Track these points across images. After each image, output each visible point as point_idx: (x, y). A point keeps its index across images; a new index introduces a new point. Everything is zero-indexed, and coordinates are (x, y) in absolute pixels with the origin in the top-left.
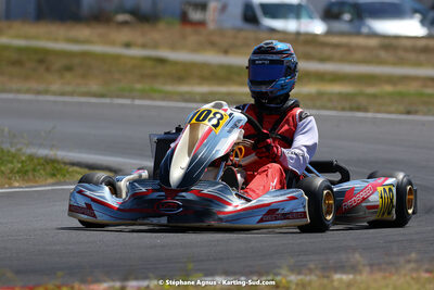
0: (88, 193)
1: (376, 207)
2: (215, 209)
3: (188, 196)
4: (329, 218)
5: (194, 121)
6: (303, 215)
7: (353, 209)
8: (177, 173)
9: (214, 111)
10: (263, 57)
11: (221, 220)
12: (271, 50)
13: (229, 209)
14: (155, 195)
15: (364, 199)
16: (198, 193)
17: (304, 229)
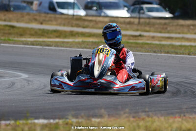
1: (159, 86)
2: (112, 86)
5: (99, 52)
6: (144, 89)
9: (105, 48)
10: (109, 30)
11: (115, 90)
12: (111, 27)
13: (117, 86)
14: (89, 80)
15: (157, 82)
16: (105, 80)
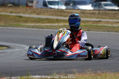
0: (32, 51)
1: (102, 54)
2: (65, 54)
3: (58, 51)
4: (92, 57)
5: (58, 33)
6: (86, 56)
7: (97, 55)
8: (55, 46)
9: (63, 30)
11: (67, 57)
13: (68, 54)
14: (50, 51)
15: (99, 52)
16: (61, 50)
17: (86, 59)
